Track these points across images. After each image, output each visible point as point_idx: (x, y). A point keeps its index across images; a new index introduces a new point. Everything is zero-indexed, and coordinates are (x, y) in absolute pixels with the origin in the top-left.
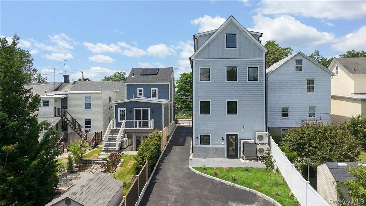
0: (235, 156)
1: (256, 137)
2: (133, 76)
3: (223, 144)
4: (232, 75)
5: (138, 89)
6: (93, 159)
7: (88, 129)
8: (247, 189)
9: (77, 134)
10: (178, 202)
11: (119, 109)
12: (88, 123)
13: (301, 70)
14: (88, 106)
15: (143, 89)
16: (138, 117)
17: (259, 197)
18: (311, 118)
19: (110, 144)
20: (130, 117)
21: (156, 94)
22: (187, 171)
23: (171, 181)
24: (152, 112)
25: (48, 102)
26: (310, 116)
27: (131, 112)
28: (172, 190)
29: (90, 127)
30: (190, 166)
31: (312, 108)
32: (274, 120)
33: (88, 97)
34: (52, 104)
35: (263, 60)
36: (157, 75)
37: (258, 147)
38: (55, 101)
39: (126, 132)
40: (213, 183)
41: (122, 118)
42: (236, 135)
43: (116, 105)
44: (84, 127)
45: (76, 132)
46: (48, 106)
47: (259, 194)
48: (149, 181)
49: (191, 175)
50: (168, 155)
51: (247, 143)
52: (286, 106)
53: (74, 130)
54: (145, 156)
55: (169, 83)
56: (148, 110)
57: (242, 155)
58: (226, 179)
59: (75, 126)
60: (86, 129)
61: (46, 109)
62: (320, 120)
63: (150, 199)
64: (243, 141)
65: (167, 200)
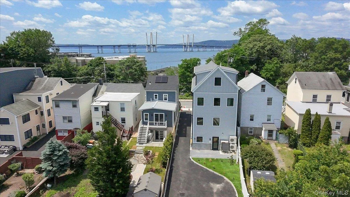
0: (217, 149)
1: (230, 140)
2: (150, 84)
3: (210, 142)
4: (217, 102)
5: (154, 94)
6: (134, 150)
7: (124, 124)
8: (220, 175)
9: (118, 129)
10: (186, 182)
11: (144, 113)
12: (123, 120)
13: (264, 91)
14: (123, 109)
15: (157, 94)
16: (157, 120)
17: (225, 180)
18: (268, 122)
19: (141, 138)
20: (151, 120)
21: (167, 98)
22: (189, 160)
23: (181, 168)
24: (166, 116)
25: (98, 108)
26: (267, 121)
27: (152, 115)
28: (182, 175)
29: (125, 123)
30: (191, 157)
31: (269, 116)
32: (244, 122)
33: (122, 104)
34: (100, 110)
35: (237, 94)
36: (167, 83)
37: (231, 145)
38: (102, 107)
39: (150, 129)
40: (202, 170)
41: (146, 119)
42: (218, 138)
43: (142, 111)
44: (121, 123)
45: (117, 127)
46: (98, 110)
47: (225, 178)
48: (169, 168)
49: (191, 164)
50: (177, 147)
51: (224, 143)
52: (252, 114)
53: (116, 126)
54: (167, 156)
55: (176, 91)
56: (163, 114)
57: (221, 149)
58: (210, 167)
59: (116, 123)
60: (123, 124)
61: (97, 112)
62: (274, 123)
63: (172, 180)
64: (222, 141)
65: (180, 181)
